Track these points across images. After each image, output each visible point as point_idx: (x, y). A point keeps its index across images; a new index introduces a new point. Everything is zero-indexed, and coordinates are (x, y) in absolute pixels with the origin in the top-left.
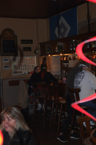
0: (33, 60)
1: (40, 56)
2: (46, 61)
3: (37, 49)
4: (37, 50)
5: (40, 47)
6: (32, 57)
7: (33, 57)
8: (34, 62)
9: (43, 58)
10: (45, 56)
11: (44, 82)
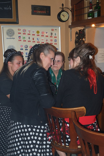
0: (53, 35)
1: (70, 27)
2: (84, 39)
3: (63, 11)
4: (63, 13)
5: (70, 7)
6: (53, 30)
7: (54, 28)
8: (56, 41)
9: (76, 33)
10: (82, 28)
11: (83, 107)
